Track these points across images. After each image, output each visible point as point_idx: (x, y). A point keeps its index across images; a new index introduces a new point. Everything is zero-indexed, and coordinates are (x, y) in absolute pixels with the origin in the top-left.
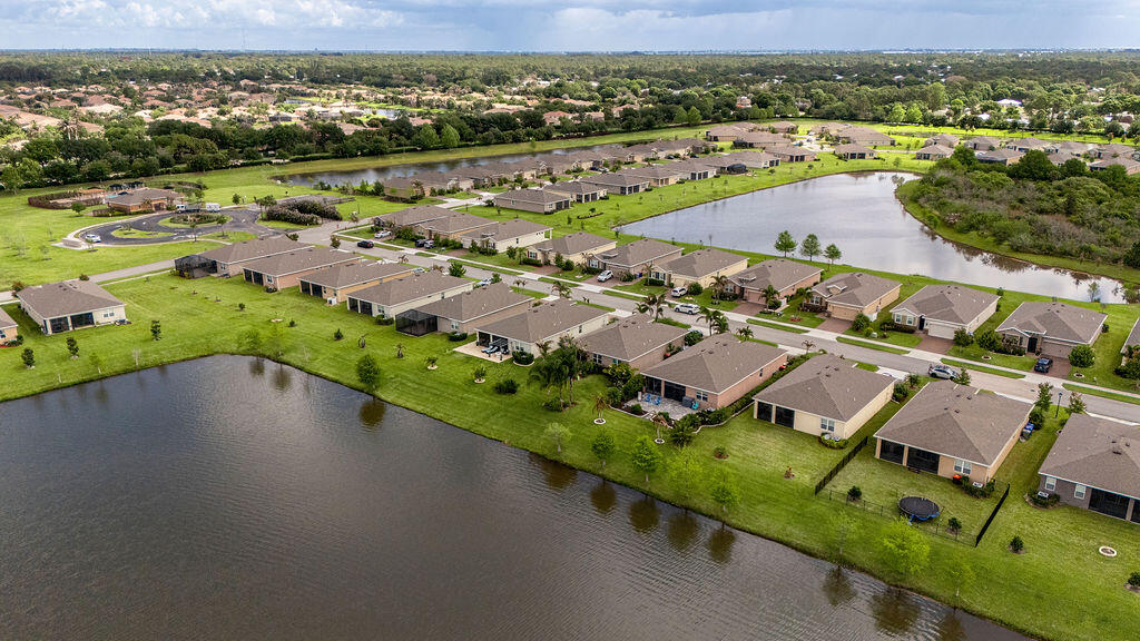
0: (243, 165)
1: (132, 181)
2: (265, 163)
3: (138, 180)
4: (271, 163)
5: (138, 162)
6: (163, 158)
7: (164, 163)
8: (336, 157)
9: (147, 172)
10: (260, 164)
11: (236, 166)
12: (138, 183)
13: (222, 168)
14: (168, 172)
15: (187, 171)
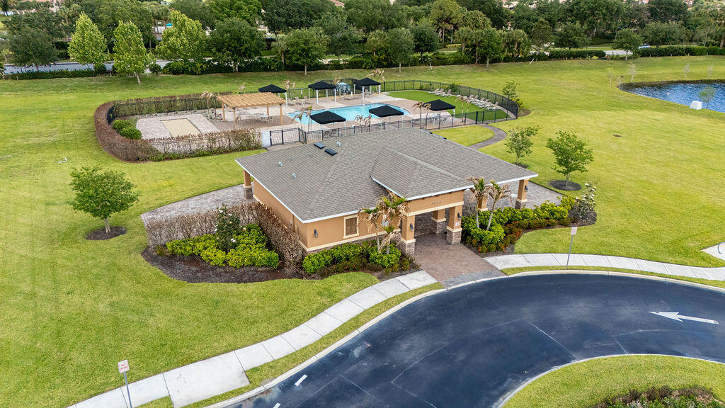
0: (554, 56)
1: (359, 75)
2: (591, 54)
3: (369, 75)
4: (601, 55)
5: (376, 37)
6: (423, 33)
7: (423, 43)
8: (712, 53)
9: (388, 59)
10: (582, 55)
11: (540, 58)
12: (368, 83)
13: (518, 60)
14: (424, 61)
15: (458, 62)
